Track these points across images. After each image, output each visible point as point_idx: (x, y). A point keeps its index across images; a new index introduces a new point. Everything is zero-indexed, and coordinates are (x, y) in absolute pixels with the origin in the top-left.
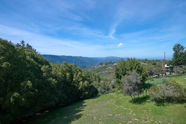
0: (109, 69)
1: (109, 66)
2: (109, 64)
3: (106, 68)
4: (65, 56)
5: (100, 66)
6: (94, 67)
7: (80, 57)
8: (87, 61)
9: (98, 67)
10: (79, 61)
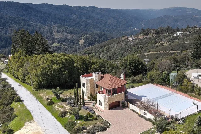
0: (162, 45)
1: (164, 37)
2: (164, 31)
3: (156, 42)
4: (50, 5)
5: (141, 37)
6: (128, 38)
7: (93, 8)
8: (111, 21)
9: (136, 40)
10: (89, 21)
